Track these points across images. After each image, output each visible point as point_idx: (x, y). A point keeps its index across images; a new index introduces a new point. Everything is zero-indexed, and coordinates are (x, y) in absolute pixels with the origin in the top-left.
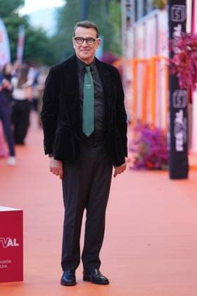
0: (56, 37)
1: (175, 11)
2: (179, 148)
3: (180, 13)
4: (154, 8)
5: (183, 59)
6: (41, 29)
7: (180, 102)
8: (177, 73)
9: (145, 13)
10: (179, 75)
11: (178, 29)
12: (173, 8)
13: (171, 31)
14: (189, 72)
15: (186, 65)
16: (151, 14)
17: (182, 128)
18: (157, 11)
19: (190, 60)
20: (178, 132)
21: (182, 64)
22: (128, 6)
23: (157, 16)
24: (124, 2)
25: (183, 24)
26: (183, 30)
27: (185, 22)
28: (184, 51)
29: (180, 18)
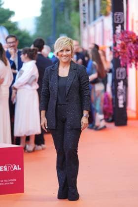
1: (117, 16)
2: (121, 106)
3: (120, 18)
4: (101, 15)
5: (123, 47)
7: (120, 75)
8: (118, 57)
9: (95, 19)
10: (120, 58)
11: (119, 28)
12: (115, 14)
13: (115, 29)
14: (127, 56)
15: (125, 51)
16: (99, 19)
17: (123, 93)
18: (103, 17)
19: (128, 48)
20: (120, 95)
21: (122, 51)
22: (84, 14)
23: (102, 20)
24: (81, 12)
25: (122, 25)
26: (122, 28)
27: (123, 23)
28: (123, 42)
29: (120, 21)
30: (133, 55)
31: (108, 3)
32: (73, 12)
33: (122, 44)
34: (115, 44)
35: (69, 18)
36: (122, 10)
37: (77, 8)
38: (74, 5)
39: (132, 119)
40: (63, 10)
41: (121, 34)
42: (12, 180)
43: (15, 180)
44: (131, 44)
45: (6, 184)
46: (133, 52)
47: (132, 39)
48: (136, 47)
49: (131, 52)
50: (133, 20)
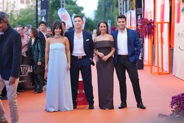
0: (94, 20)
1: (138, 10)
2: (140, 59)
3: (140, 11)
4: (130, 10)
5: (142, 27)
6: (89, 18)
8: (139, 32)
9: (126, 12)
10: (140, 33)
11: (139, 16)
12: (137, 9)
13: (137, 17)
14: (143, 32)
16: (129, 12)
22: (121, 9)
23: (131, 12)
24: (119, 8)
25: (141, 15)
26: (141, 17)
27: (142, 14)
28: (142, 24)
29: (140, 13)
30: (147, 31)
31: (133, 3)
32: (115, 8)
33: (141, 25)
34: (137, 26)
35: (113, 11)
36: (141, 7)
37: (117, 6)
38: (115, 4)
39: (146, 66)
40: (110, 7)
41: (140, 20)
42: (82, 98)
43: (83, 98)
44: (146, 25)
45: (78, 100)
46: (147, 30)
47: (146, 22)
48: (148, 27)
49: (146, 30)
50: (147, 12)
